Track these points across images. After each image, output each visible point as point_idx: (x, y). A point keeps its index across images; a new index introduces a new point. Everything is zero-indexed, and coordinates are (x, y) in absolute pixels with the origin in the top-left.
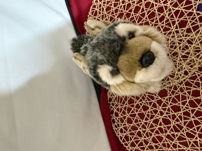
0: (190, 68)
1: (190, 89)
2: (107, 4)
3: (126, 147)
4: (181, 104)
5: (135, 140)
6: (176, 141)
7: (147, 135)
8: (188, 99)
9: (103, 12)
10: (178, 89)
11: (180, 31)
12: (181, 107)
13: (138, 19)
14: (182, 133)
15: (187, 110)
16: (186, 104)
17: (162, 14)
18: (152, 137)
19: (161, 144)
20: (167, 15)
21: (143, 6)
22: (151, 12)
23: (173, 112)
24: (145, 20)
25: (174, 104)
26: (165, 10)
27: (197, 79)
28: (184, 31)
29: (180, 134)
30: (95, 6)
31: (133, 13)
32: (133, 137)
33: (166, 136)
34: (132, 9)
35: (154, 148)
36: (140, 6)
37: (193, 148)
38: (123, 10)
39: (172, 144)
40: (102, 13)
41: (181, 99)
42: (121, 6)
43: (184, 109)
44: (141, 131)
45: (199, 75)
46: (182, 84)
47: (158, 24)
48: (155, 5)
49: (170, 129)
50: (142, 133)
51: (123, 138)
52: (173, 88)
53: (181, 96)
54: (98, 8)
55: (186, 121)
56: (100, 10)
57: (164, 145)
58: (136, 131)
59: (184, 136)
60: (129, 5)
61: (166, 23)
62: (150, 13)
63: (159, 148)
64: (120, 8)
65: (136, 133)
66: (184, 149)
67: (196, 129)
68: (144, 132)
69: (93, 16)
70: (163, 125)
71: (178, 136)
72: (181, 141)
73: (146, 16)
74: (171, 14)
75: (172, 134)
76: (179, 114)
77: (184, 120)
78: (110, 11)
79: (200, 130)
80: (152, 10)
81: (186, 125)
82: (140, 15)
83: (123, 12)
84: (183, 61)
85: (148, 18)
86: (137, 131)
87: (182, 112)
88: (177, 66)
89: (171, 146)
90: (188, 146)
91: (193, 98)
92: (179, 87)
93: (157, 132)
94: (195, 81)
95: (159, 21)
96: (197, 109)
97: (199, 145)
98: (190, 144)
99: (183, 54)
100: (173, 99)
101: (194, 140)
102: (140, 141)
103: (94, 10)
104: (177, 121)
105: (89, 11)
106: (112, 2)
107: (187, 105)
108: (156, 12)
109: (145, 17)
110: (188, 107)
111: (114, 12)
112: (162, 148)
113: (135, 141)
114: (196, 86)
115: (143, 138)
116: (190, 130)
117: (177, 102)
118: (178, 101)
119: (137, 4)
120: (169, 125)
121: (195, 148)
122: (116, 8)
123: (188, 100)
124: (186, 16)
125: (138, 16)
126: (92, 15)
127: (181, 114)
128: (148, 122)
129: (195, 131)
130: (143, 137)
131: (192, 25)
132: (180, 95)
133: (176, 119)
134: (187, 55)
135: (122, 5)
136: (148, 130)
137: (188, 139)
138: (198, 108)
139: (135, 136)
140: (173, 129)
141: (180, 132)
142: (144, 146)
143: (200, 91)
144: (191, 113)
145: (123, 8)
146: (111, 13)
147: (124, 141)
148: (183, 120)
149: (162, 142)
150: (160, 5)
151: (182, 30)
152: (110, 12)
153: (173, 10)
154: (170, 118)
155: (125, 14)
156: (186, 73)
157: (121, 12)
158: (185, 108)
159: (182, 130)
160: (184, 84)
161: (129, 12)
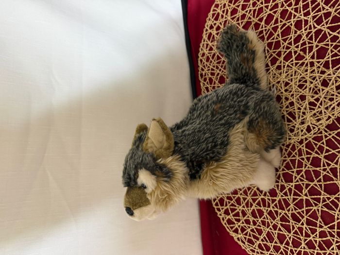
0: (314, 122)
1: (311, 154)
2: (234, 4)
3: (218, 212)
4: (295, 172)
5: (232, 207)
6: (278, 221)
7: (247, 204)
8: (305, 167)
9: (226, 16)
10: (296, 151)
11: (316, 64)
12: (294, 177)
13: (267, 35)
14: (287, 212)
15: (300, 183)
16: (301, 174)
17: (299, 32)
18: (252, 209)
19: (260, 221)
20: (305, 35)
21: (277, 16)
22: (286, 26)
23: (283, 181)
24: (277, 38)
25: (287, 171)
26: (303, 26)
27: (322, 142)
28: (321, 65)
29: (284, 213)
30: (217, 6)
31: (263, 23)
32: (229, 203)
33: (268, 212)
34: (263, 17)
35: (252, 223)
36: (274, 14)
37: (295, 235)
38: (252, 17)
39: (273, 224)
40: (226, 18)
41: (296, 166)
42: (250, 10)
43: (297, 181)
44: (241, 197)
45: (326, 136)
46: (302, 145)
47: (290, 47)
48: (293, 15)
49: (274, 203)
50: (242, 200)
51: (217, 201)
52: (290, 147)
53: (297, 161)
54: (221, 9)
55: (296, 197)
56: (223, 12)
57: (263, 223)
58: (235, 196)
59: (288, 217)
60: (261, 10)
61: (301, 47)
62: (284, 28)
63: (257, 225)
64: (249, 13)
65: (235, 198)
66: (285, 234)
67: (305, 212)
68: (244, 199)
69: (213, 20)
70: (268, 196)
71: (281, 215)
72: (284, 223)
73: (279, 31)
74: (311, 34)
75: (275, 211)
76: (290, 186)
77: (294, 195)
78: (235, 15)
79: (310, 214)
80: (289, 22)
81: (295, 203)
82: (271, 29)
83: (251, 20)
84: (309, 111)
85: (280, 34)
86: (237, 196)
87: (294, 184)
88: (301, 116)
89: (271, 227)
90: (290, 232)
91: (311, 168)
92: (298, 147)
93: (259, 204)
94: (319, 144)
95: (293, 42)
96: (312, 184)
97: (304, 234)
98: (293, 230)
99: (312, 100)
100: (288, 163)
101: (299, 225)
102: (237, 209)
103: (216, 11)
104: (286, 194)
105: (210, 12)
106: (240, 2)
107: (302, 176)
108: (293, 27)
109: (277, 33)
110: (302, 179)
111: (240, 18)
112: (260, 226)
113: (230, 208)
114: (319, 152)
115: (241, 208)
116: (297, 211)
117: (292, 169)
118: (292, 167)
119: (271, 10)
120: (275, 198)
121: (298, 236)
122: (244, 12)
123: (304, 169)
124: (328, 41)
125: (269, 29)
126: (213, 18)
127: (292, 186)
128: (253, 188)
129: (304, 213)
130: (242, 206)
131: (332, 56)
132: (296, 159)
133: (284, 192)
134: (316, 103)
135: (252, 8)
136: (249, 198)
137: (292, 223)
138: (314, 183)
139: (232, 202)
140: (278, 204)
141: (284, 210)
142: (241, 218)
143: (321, 159)
144: (304, 187)
145: (252, 14)
146: (236, 19)
147: (216, 204)
148: (292, 195)
149: (262, 219)
150: (300, 16)
151: (318, 62)
152: (236, 17)
153: (315, 27)
154: (278, 189)
155: (253, 23)
156: (309, 130)
157: (249, 19)
158: (299, 180)
159: (288, 209)
160: (304, 144)
161: (258, 22)
